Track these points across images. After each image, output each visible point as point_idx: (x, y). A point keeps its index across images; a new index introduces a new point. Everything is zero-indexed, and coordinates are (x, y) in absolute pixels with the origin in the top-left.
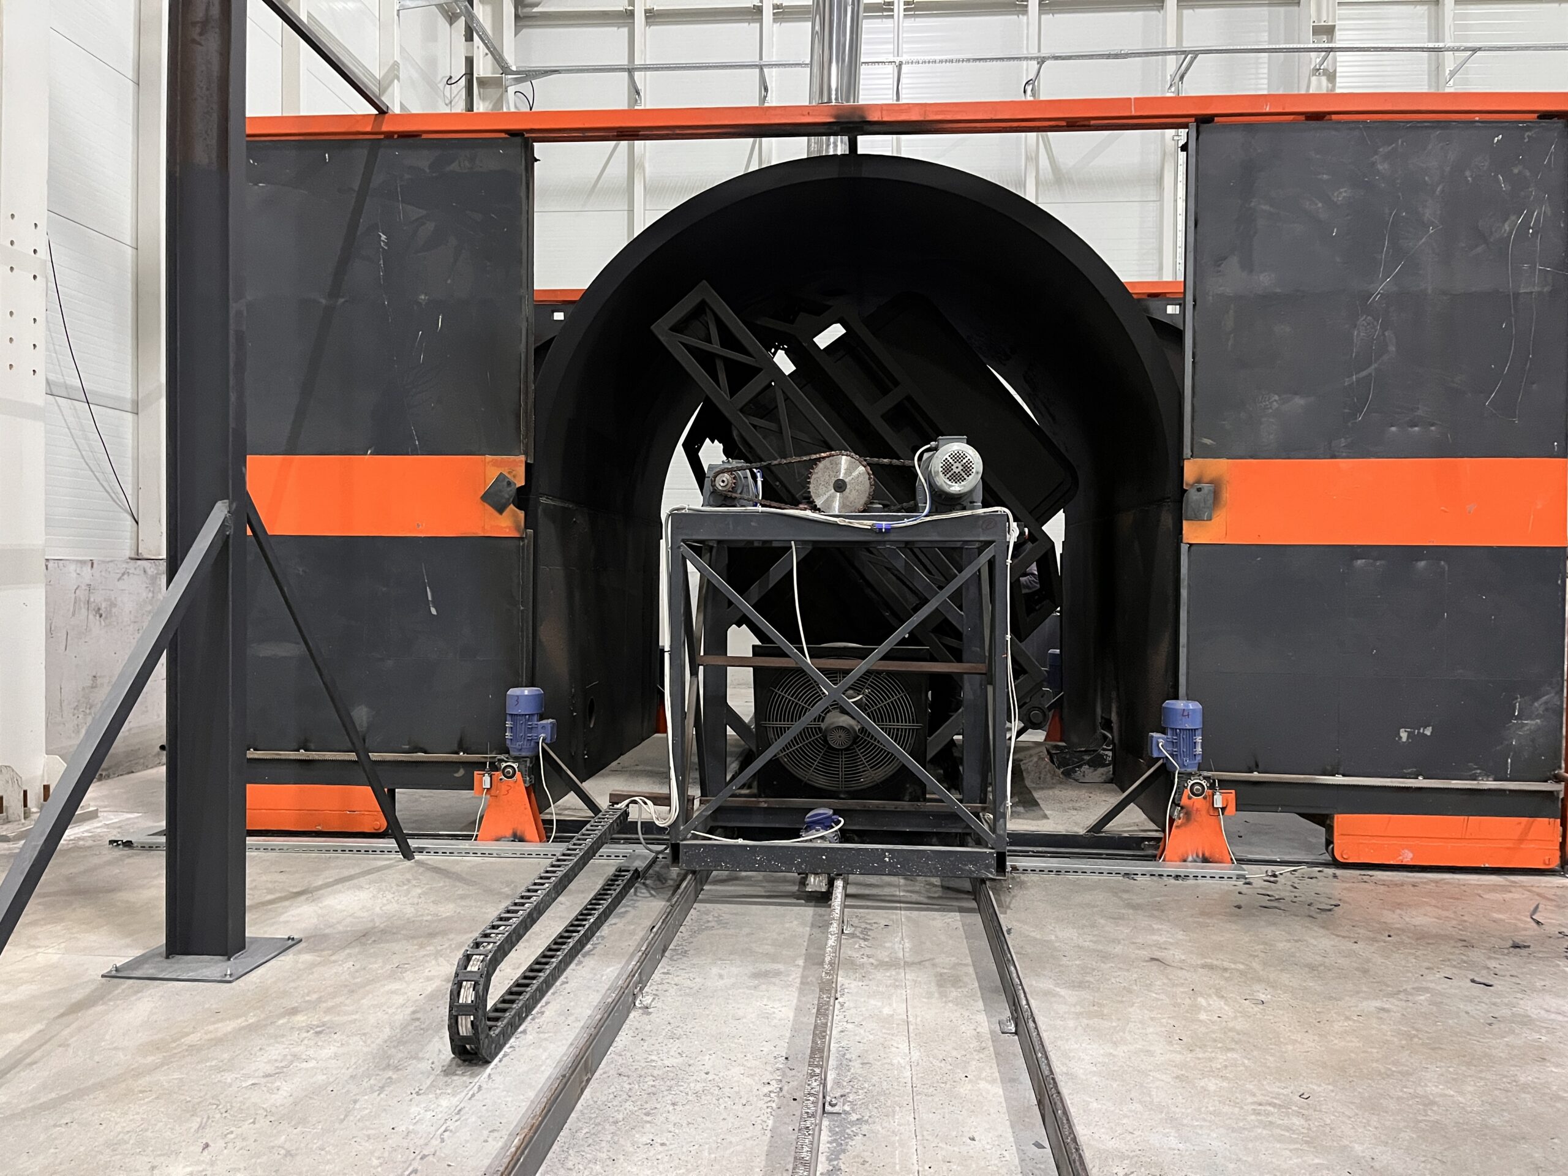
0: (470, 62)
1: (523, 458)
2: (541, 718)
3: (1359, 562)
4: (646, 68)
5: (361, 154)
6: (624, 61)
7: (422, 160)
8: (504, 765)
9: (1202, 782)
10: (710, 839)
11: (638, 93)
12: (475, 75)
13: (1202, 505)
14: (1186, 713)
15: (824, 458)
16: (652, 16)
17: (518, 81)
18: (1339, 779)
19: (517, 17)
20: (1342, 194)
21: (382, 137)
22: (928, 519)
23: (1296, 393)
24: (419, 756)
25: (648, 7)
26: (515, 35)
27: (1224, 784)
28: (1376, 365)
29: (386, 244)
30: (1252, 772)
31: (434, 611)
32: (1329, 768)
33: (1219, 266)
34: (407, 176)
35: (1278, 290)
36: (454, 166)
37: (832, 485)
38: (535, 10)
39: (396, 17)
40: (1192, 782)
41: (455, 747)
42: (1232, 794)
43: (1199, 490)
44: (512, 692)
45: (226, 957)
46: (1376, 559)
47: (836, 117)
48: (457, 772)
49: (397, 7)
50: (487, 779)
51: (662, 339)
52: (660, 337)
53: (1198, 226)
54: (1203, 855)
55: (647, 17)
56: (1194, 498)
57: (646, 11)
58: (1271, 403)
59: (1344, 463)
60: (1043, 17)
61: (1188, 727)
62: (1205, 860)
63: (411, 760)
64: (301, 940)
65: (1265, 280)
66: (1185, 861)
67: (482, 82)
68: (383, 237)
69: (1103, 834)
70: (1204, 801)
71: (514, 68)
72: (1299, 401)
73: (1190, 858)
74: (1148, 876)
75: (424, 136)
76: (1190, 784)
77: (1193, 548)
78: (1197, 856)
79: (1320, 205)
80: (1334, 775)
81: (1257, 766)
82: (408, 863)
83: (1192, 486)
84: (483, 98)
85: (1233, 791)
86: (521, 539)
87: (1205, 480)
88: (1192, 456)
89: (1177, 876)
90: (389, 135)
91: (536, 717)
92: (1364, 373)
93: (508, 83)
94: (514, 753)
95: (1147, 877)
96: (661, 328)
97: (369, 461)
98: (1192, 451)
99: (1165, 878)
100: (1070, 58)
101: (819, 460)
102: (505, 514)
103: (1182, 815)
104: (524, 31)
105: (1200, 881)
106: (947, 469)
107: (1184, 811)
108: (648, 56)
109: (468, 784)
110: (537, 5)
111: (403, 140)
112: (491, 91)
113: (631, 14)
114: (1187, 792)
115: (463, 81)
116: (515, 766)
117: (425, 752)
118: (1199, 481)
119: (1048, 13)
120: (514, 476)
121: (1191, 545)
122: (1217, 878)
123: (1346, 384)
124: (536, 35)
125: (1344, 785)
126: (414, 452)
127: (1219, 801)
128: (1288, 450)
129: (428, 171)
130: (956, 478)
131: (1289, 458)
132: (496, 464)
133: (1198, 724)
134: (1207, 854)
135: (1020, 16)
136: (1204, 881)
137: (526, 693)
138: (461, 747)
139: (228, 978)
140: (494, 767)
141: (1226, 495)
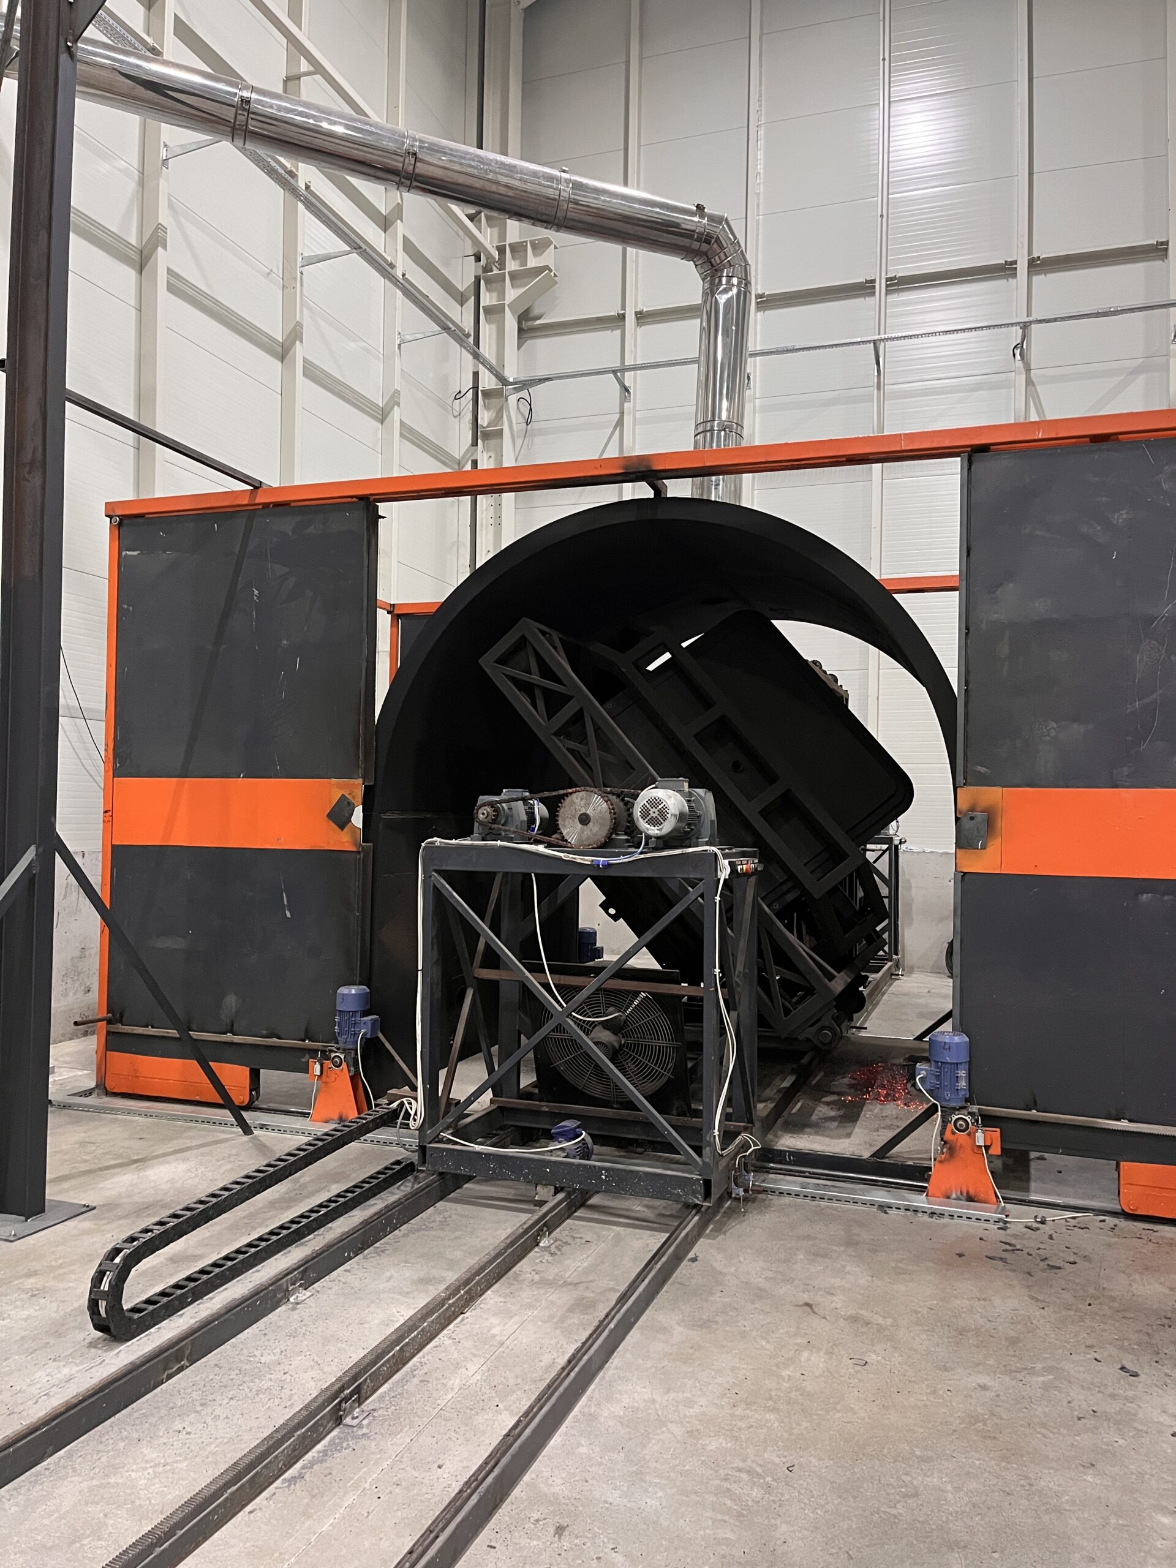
0: (476, 375)
1: (360, 781)
2: (365, 1013)
3: (1145, 896)
4: (635, 368)
5: (241, 522)
6: (617, 364)
7: (286, 525)
8: (333, 1055)
9: (966, 1118)
10: (456, 1143)
11: (628, 391)
12: (480, 388)
13: (975, 833)
14: (947, 1047)
15: (571, 793)
16: (642, 317)
17: (517, 390)
18: (1124, 1125)
19: (520, 330)
20: (1121, 517)
21: (261, 507)
22: (642, 856)
23: (1075, 721)
24: (274, 1042)
25: (638, 310)
26: (519, 348)
27: (988, 1121)
28: (1161, 691)
29: (258, 598)
30: (1030, 1110)
31: (288, 914)
32: (1113, 1112)
33: (994, 592)
34: (275, 539)
35: (1054, 616)
36: (311, 530)
37: (577, 817)
38: (538, 322)
39: (397, 350)
40: (956, 1117)
41: (303, 1036)
42: (996, 1133)
43: (972, 818)
44: (343, 990)
45: (23, 1218)
46: (1164, 894)
47: (625, 467)
48: (303, 1057)
49: (398, 342)
50: (317, 1067)
51: (488, 671)
52: (486, 669)
53: (972, 554)
54: (968, 1193)
55: (638, 319)
56: (967, 827)
57: (636, 313)
58: (1048, 731)
59: (1127, 794)
60: (1036, 279)
61: (949, 1061)
62: (970, 1199)
63: (267, 1044)
64: (94, 1208)
65: (1041, 607)
66: (948, 1197)
67: (487, 394)
68: (256, 592)
69: (886, 1161)
70: (968, 1137)
71: (511, 380)
72: (1078, 729)
73: (954, 1196)
74: (903, 1210)
75: (293, 504)
76: (954, 1119)
77: (967, 877)
78: (962, 1193)
79: (1099, 528)
80: (1118, 1119)
81: (1035, 1102)
82: (246, 1138)
83: (965, 815)
84: (487, 407)
85: (998, 1130)
86: (358, 852)
87: (979, 809)
88: (965, 784)
89: (933, 1213)
90: (266, 505)
91: (359, 1014)
92: (1146, 701)
93: (508, 394)
94: (341, 1045)
95: (902, 1212)
96: (487, 662)
97: (241, 784)
98: (965, 779)
99: (920, 1214)
100: (1055, 320)
101: (567, 795)
102: (346, 829)
103: (945, 1150)
104: (529, 342)
105: (956, 1221)
106: (645, 814)
107: (948, 1146)
108: (638, 356)
109: (305, 1069)
110: (539, 318)
111: (277, 509)
112: (494, 401)
113: (622, 317)
114: (951, 1126)
115: (470, 394)
116: (342, 1057)
117: (279, 1038)
118: (972, 810)
119: (1040, 274)
120: (354, 797)
121: (965, 873)
122: (974, 1219)
123: (1128, 711)
124: (541, 345)
125: (1133, 1132)
126: (277, 776)
127: (980, 1139)
128: (1067, 778)
129: (291, 534)
130: (654, 822)
131: (1067, 787)
132: (339, 786)
133: (964, 1057)
134: (972, 1192)
135: (1010, 280)
136: (960, 1221)
137: (353, 992)
138: (308, 1036)
139: (12, 1238)
140: (325, 1055)
141: (1001, 824)
